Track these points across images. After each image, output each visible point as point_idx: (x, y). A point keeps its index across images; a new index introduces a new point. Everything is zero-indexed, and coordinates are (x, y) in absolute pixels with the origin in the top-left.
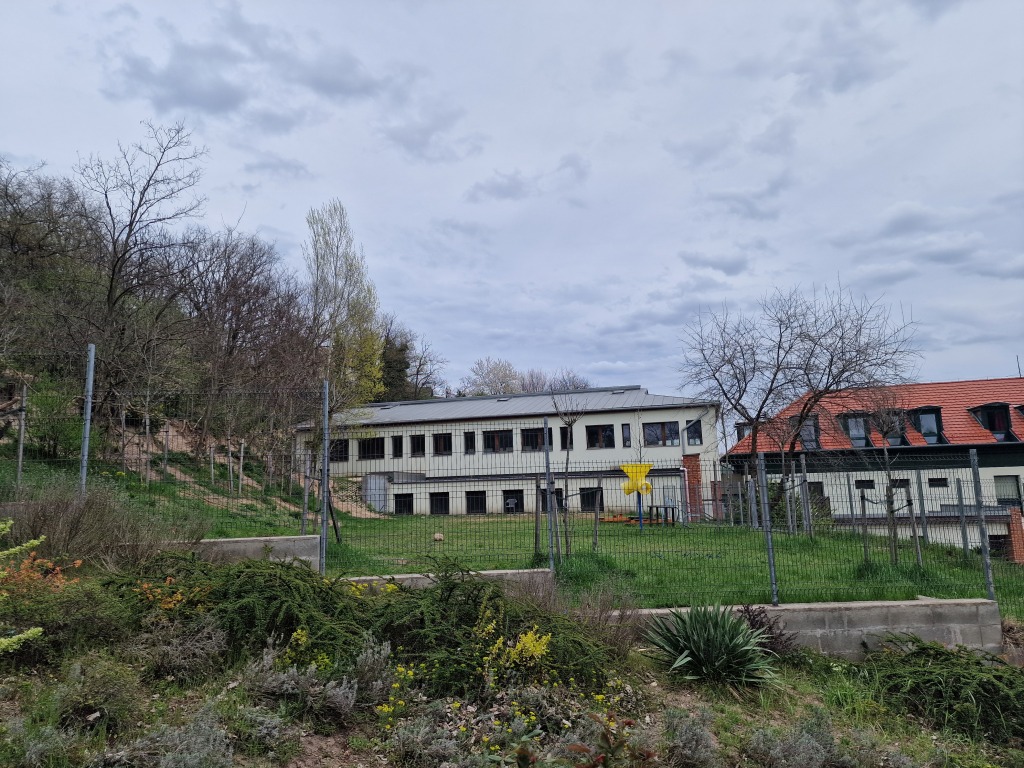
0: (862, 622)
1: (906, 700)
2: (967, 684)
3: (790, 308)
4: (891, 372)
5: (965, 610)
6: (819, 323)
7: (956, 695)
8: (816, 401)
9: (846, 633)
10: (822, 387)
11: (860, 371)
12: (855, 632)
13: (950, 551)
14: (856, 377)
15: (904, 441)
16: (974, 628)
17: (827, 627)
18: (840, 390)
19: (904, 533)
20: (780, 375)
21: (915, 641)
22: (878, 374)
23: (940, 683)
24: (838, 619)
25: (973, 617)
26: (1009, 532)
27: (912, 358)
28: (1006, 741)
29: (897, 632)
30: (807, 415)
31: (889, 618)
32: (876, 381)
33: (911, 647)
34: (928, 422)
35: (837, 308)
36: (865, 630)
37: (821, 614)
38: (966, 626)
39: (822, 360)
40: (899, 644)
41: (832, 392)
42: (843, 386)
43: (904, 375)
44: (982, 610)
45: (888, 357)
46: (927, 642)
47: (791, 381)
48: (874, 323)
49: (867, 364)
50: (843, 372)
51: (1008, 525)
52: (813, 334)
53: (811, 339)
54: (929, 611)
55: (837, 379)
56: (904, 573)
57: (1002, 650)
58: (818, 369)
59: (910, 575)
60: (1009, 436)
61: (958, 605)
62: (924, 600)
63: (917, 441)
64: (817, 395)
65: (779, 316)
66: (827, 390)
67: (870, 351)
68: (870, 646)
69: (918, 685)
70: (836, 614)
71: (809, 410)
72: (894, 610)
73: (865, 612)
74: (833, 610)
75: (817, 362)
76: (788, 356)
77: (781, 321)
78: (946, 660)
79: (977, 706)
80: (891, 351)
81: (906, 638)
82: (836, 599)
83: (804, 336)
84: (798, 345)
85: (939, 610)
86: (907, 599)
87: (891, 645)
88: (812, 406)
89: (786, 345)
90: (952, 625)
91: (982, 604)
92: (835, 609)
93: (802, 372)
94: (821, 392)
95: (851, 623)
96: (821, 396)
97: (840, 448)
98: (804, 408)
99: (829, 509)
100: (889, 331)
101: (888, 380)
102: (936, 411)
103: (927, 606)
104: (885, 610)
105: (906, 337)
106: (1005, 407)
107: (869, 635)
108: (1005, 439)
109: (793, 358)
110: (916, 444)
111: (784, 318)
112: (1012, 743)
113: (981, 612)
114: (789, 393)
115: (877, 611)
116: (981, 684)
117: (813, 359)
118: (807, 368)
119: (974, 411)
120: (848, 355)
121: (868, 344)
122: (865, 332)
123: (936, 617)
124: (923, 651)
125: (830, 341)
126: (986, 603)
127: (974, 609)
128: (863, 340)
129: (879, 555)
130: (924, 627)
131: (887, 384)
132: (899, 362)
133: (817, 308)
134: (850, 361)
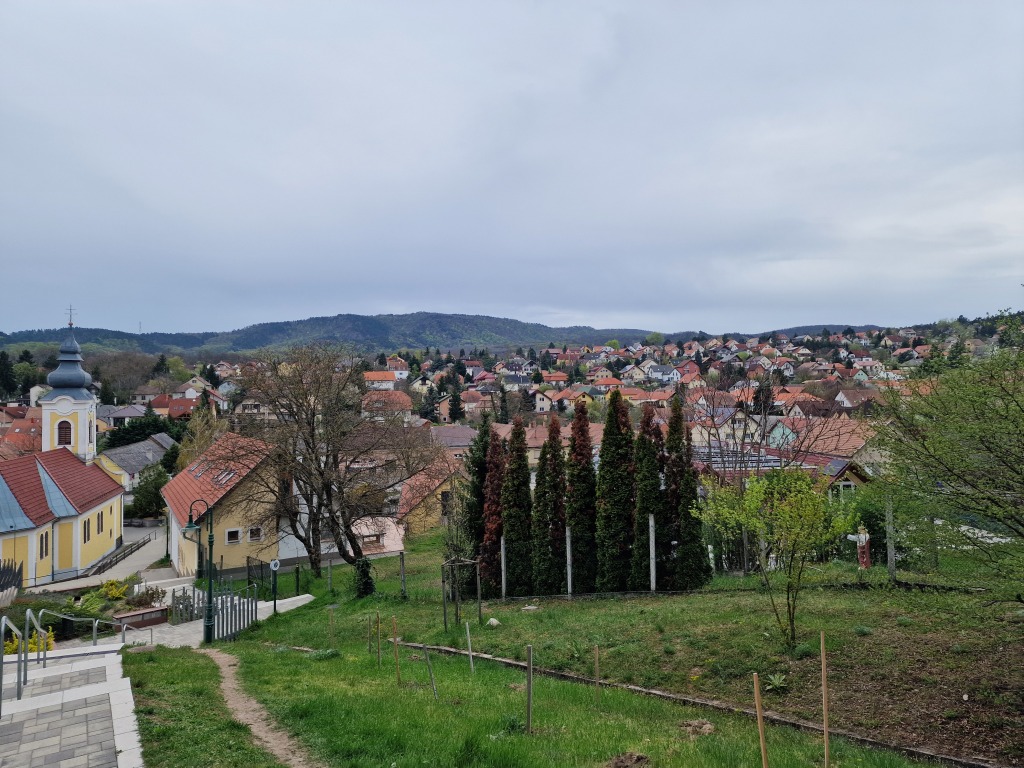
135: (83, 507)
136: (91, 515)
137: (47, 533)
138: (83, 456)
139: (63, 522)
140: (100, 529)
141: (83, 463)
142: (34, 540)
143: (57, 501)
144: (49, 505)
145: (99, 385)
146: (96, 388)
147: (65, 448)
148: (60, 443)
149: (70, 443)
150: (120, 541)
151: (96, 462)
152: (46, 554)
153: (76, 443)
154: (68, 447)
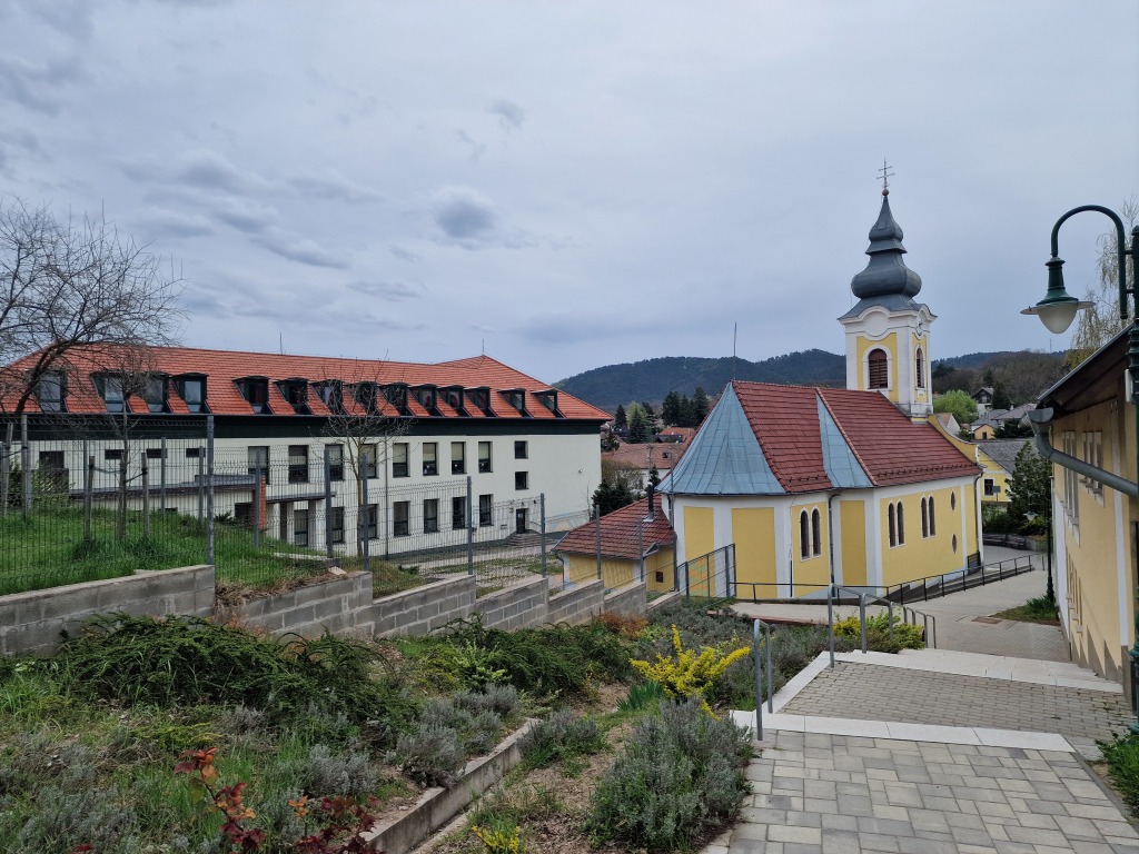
0: (65, 608)
1: (99, 685)
2: (167, 652)
3: (35, 230)
4: (154, 330)
5: (182, 578)
6: (72, 258)
7: (154, 667)
8: (59, 353)
9: (42, 625)
10: (69, 336)
11: (118, 323)
12: (54, 622)
13: (186, 521)
14: (112, 330)
15: (166, 408)
16: (188, 594)
17: (17, 621)
18: (92, 343)
19: (135, 506)
20: (13, 314)
21: (123, 618)
22: (140, 330)
23: (139, 658)
24: (33, 609)
25: (190, 584)
26: (254, 499)
27: (178, 319)
28: (196, 699)
29: (104, 614)
30: (45, 368)
31: (96, 599)
32: (136, 337)
33: (119, 626)
34: (193, 389)
35: (98, 243)
36: (67, 617)
37: (11, 607)
38: (180, 595)
39: (73, 303)
40: (105, 625)
41: (80, 344)
42: (96, 338)
43: (167, 335)
44: (199, 575)
45: (152, 312)
46: (135, 618)
47: (26, 324)
48: (139, 272)
49: (127, 317)
50: (97, 322)
51: (254, 492)
52: (63, 269)
53: (59, 274)
54: (144, 585)
55: (89, 329)
56: (127, 548)
57: (213, 612)
58: (67, 313)
59: (134, 550)
60: (266, 409)
61: (175, 574)
62: (142, 574)
63: (179, 408)
64: (61, 346)
65: (18, 235)
66: (74, 341)
67: (132, 302)
68: (71, 634)
69: (115, 666)
70: (32, 605)
71: (49, 362)
72: (105, 590)
73: (69, 597)
74: (26, 601)
75: (66, 305)
76: (27, 290)
77: (21, 245)
78: (152, 632)
79: (172, 673)
80: (156, 306)
81: (114, 617)
82: (35, 587)
83: (51, 269)
84: (43, 279)
85: (156, 582)
86: (123, 575)
87: (96, 629)
88: (53, 358)
89: (25, 276)
90: (167, 596)
91: (200, 570)
92: (31, 599)
93: (44, 314)
94: (67, 342)
95: (50, 612)
96: (67, 347)
97: (86, 411)
98: (43, 358)
99: (67, 483)
100: (155, 284)
101: (149, 338)
102: (202, 379)
103: (144, 579)
104: (94, 591)
105: (175, 293)
106: (265, 381)
107: (72, 621)
108: (263, 412)
109: (32, 294)
110: (177, 412)
111: (26, 240)
112: (201, 700)
113: (197, 578)
114: (23, 337)
115: (84, 594)
116: (182, 650)
117: (61, 301)
118: (51, 309)
119: (238, 382)
120: (106, 303)
121: (131, 294)
122: (129, 279)
123: (152, 589)
124: (130, 628)
125: (85, 282)
126: (204, 569)
127: (191, 575)
128: (126, 288)
129: (103, 530)
130: (137, 602)
131: (148, 343)
132: (163, 321)
133: (72, 239)
134: (107, 311)
135: (886, 477)
136: (910, 497)
137: (815, 513)
138: (906, 407)
139: (847, 498)
140: (928, 527)
141: (907, 417)
142: (786, 517)
143: (841, 462)
144: (826, 467)
145: (991, 390)
146: (987, 394)
147: (879, 393)
148: (871, 386)
149: (886, 385)
150: (975, 562)
151: (932, 420)
152: (817, 551)
153: (895, 384)
154: (884, 392)
